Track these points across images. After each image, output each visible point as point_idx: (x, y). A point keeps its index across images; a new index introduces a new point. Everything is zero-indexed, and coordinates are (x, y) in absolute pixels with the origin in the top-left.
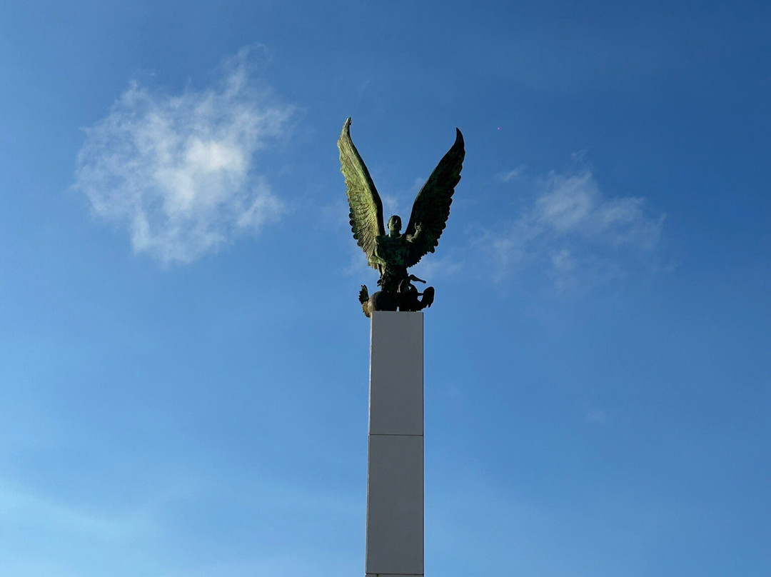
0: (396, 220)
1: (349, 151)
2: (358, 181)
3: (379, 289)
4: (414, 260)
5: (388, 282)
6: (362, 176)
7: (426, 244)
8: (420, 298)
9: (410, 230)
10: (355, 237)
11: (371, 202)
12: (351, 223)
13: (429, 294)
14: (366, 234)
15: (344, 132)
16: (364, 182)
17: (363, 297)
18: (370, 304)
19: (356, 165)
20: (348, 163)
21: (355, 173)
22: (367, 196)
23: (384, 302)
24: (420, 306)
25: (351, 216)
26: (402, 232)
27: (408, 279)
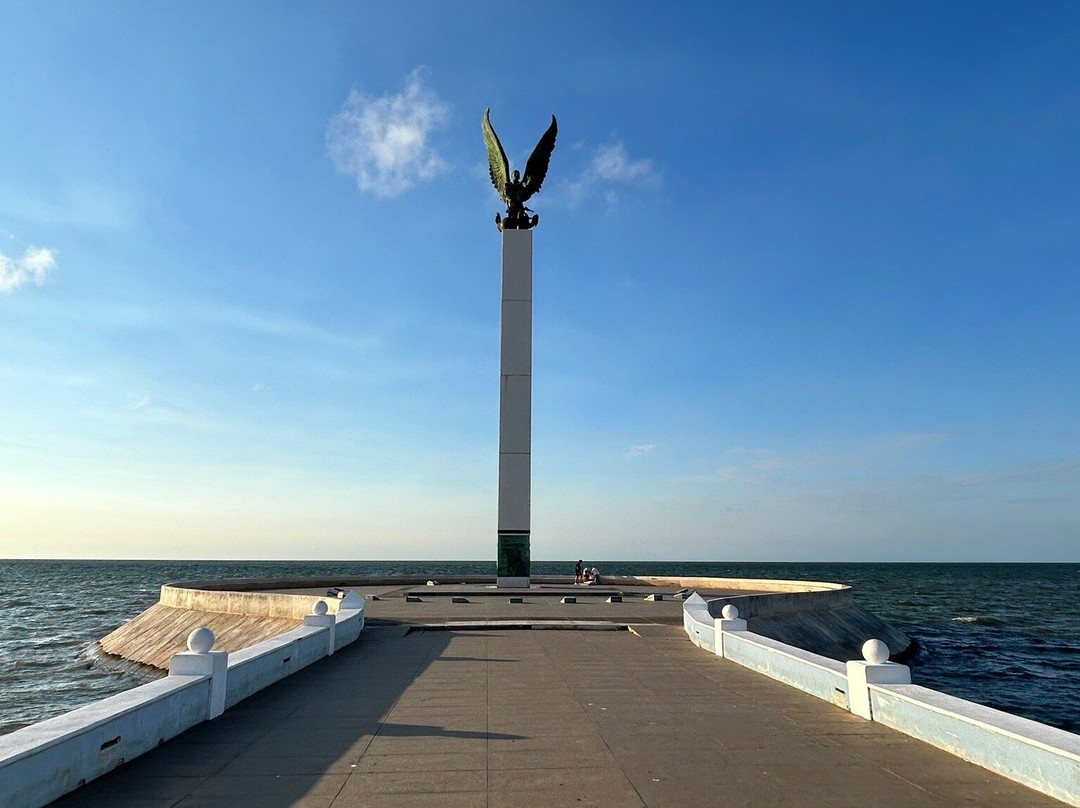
0: (516, 172)
1: (488, 129)
2: (494, 148)
3: (507, 215)
4: (527, 197)
5: (511, 211)
6: (496, 144)
7: (535, 187)
8: (530, 221)
9: (525, 180)
10: (493, 182)
11: (502, 161)
12: (491, 174)
13: (536, 218)
14: (499, 180)
15: (485, 118)
16: (498, 149)
17: (498, 220)
18: (502, 225)
19: (493, 138)
20: (488, 136)
21: (492, 143)
22: (500, 158)
23: (509, 224)
24: (531, 225)
25: (490, 169)
26: (520, 181)
27: (523, 209)
